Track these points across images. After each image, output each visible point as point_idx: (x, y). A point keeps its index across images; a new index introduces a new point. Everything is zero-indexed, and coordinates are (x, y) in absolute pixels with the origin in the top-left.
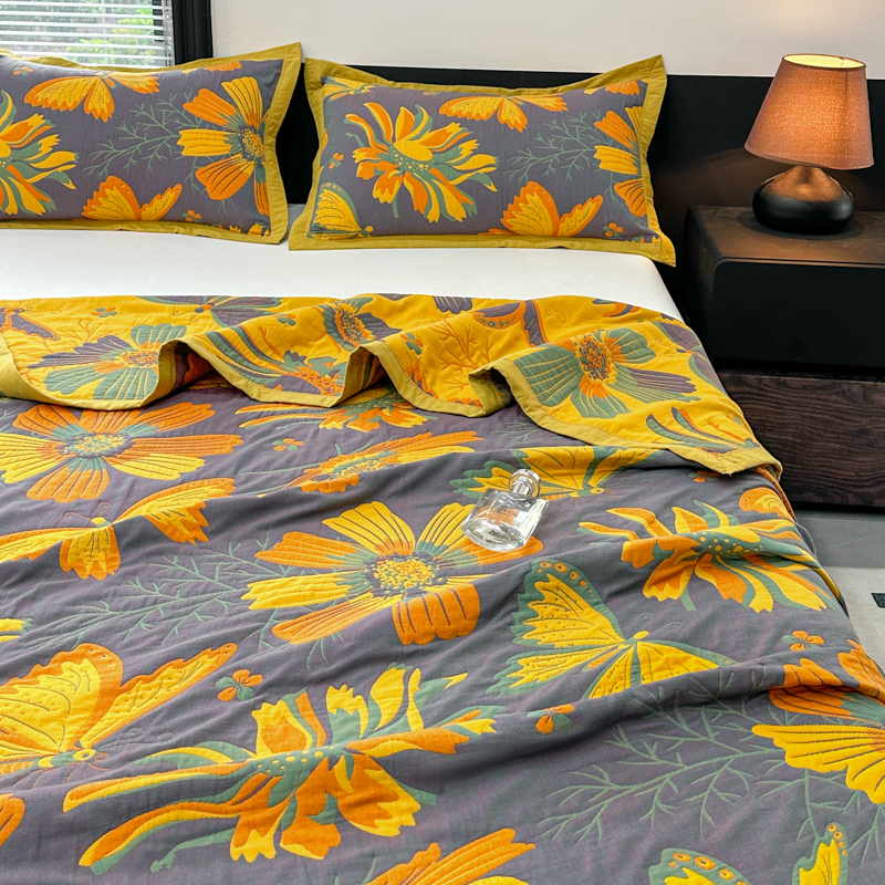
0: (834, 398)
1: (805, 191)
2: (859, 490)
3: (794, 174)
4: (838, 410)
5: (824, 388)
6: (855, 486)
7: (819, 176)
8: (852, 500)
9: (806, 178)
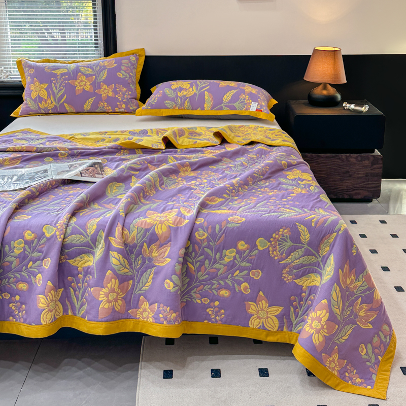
0: (337, 160)
1: (325, 92)
2: (348, 193)
3: (321, 87)
4: (338, 165)
5: (333, 157)
6: (346, 192)
7: (329, 87)
8: (346, 197)
9: (325, 88)
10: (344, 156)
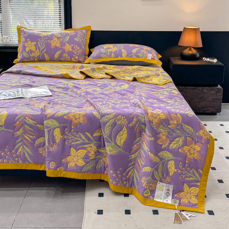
0: (196, 91)
1: (190, 52)
3: (188, 49)
5: (194, 89)
7: (192, 49)
10: (200, 88)
